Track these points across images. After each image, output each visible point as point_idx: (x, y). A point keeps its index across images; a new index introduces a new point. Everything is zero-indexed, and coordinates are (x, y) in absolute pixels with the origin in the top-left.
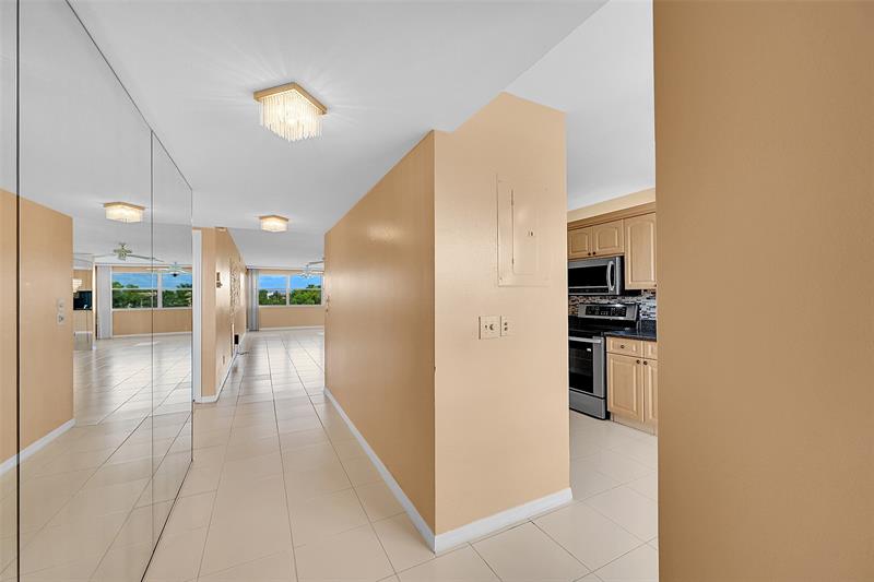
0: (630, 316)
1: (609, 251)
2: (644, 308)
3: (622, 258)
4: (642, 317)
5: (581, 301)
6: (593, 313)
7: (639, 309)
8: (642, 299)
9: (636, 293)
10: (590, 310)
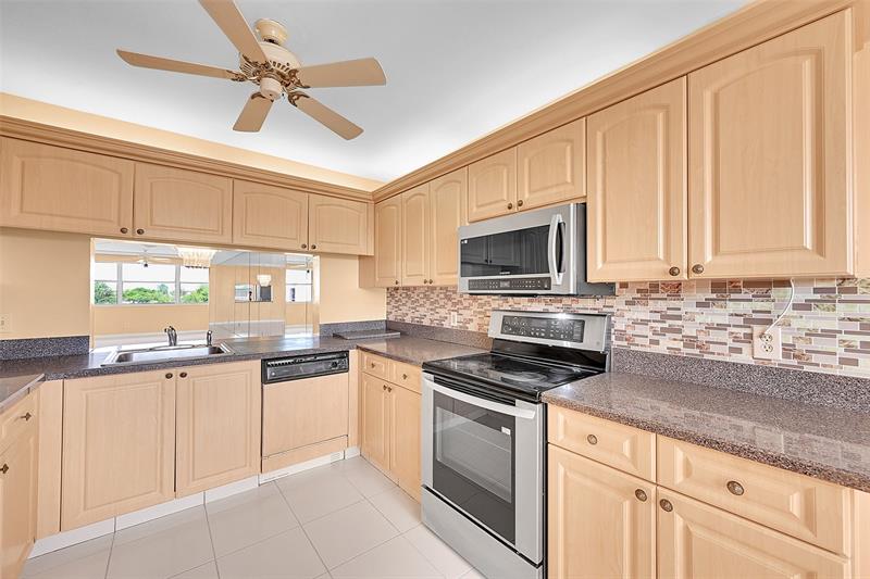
0: (592, 342)
1: (552, 195)
2: (620, 325)
3: (583, 209)
4: (615, 343)
5: (495, 305)
6: (516, 331)
7: (610, 326)
8: (617, 304)
9: (608, 289)
10: (507, 325)
